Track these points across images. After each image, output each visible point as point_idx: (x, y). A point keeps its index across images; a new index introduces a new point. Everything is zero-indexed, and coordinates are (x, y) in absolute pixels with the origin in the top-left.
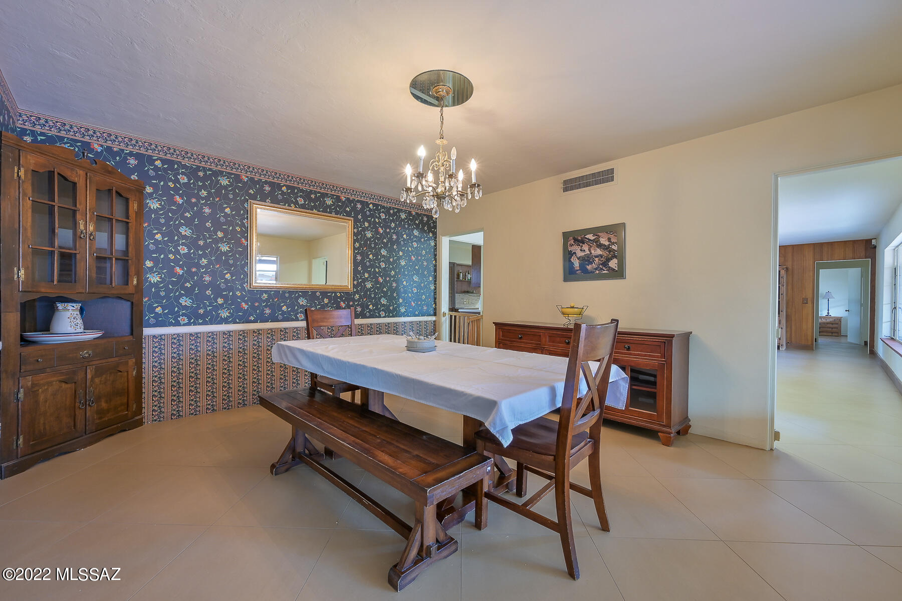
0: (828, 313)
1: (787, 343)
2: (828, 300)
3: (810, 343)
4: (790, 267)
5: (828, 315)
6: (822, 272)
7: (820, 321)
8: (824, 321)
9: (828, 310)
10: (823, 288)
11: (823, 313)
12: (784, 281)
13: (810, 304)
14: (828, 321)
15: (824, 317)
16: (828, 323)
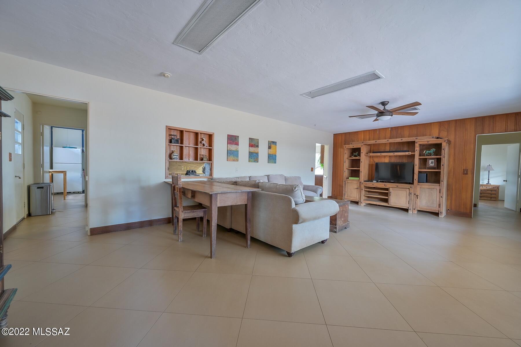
0: (488, 182)
1: (447, 210)
2: (489, 172)
3: (468, 211)
4: (452, 140)
5: (488, 184)
6: (484, 147)
7: (481, 188)
8: (484, 188)
9: (489, 180)
10: (484, 162)
11: (483, 181)
12: (446, 153)
13: (470, 175)
14: (488, 188)
15: (484, 185)
16: (488, 190)
